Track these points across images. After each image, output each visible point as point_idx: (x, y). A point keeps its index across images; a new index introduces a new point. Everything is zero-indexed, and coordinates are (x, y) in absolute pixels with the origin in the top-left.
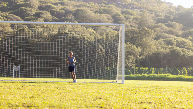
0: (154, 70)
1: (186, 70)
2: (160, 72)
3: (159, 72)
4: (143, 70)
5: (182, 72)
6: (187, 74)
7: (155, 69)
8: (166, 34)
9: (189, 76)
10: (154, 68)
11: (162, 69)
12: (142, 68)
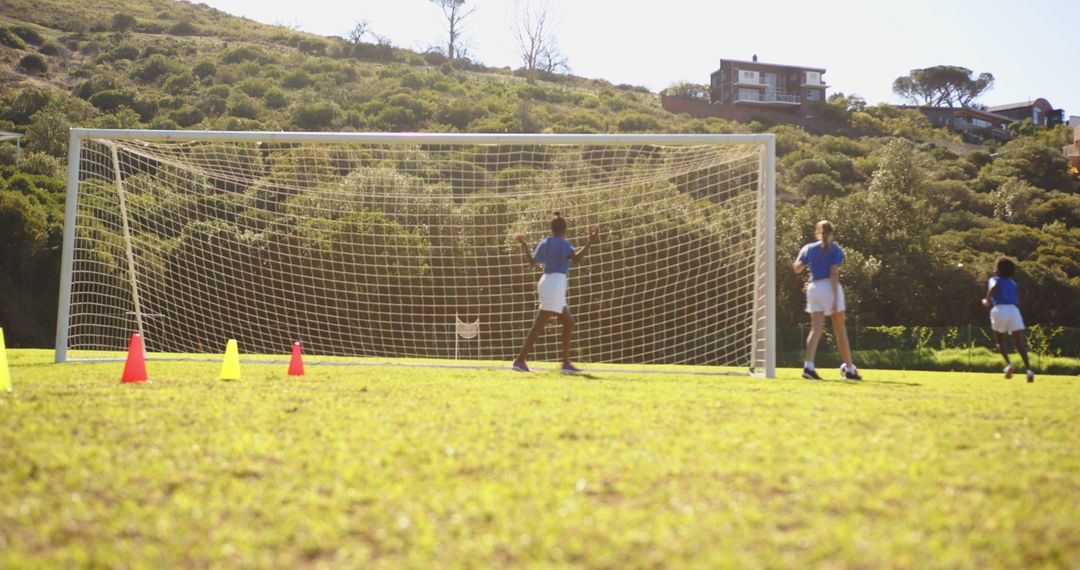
0: (926, 335)
1: (1041, 334)
2: (947, 340)
3: (943, 343)
4: (887, 333)
5: (1029, 343)
6: (1045, 348)
7: (928, 332)
8: (971, 214)
9: (1056, 356)
10: (924, 329)
11: (954, 333)
12: (884, 329)
